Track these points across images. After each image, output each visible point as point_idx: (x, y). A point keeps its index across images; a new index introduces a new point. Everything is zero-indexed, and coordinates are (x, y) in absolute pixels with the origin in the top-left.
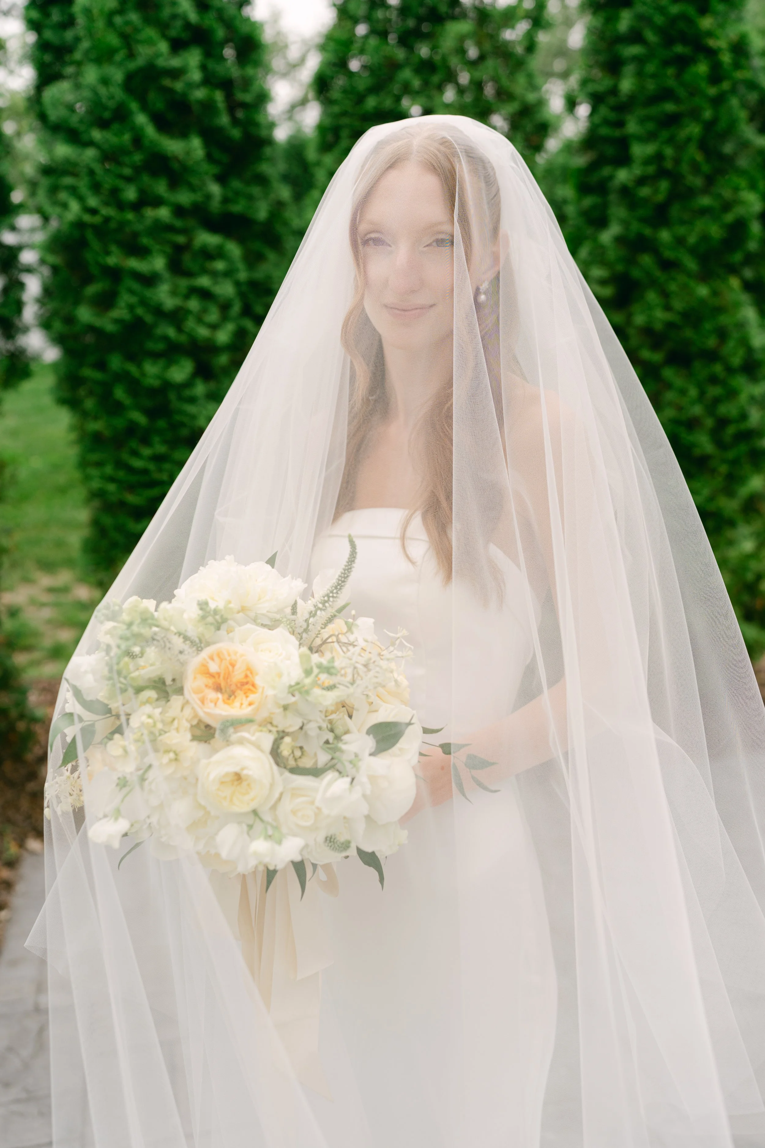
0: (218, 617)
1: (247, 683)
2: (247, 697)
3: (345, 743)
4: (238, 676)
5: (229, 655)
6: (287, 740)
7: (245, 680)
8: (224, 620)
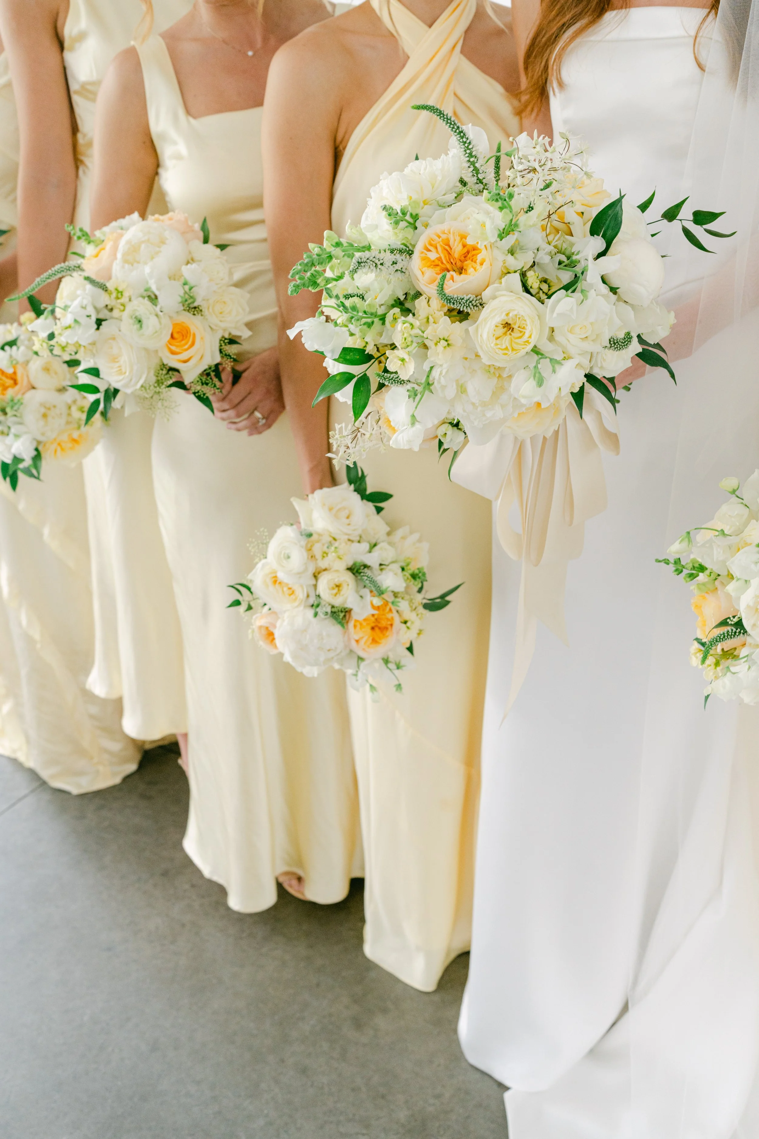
0: (408, 218)
1: (468, 252)
2: (475, 262)
3: (578, 254)
4: (458, 250)
5: (439, 237)
6: (530, 274)
7: (465, 250)
8: (415, 217)
